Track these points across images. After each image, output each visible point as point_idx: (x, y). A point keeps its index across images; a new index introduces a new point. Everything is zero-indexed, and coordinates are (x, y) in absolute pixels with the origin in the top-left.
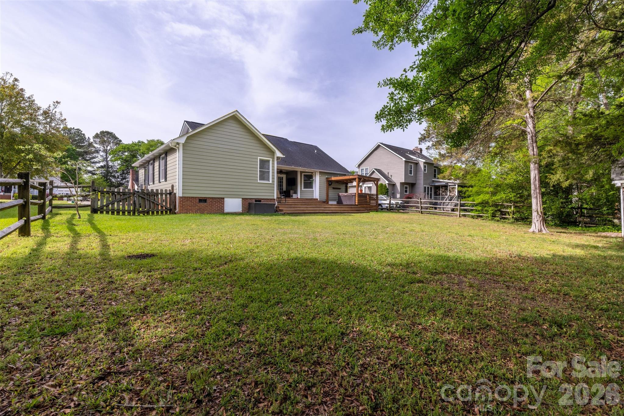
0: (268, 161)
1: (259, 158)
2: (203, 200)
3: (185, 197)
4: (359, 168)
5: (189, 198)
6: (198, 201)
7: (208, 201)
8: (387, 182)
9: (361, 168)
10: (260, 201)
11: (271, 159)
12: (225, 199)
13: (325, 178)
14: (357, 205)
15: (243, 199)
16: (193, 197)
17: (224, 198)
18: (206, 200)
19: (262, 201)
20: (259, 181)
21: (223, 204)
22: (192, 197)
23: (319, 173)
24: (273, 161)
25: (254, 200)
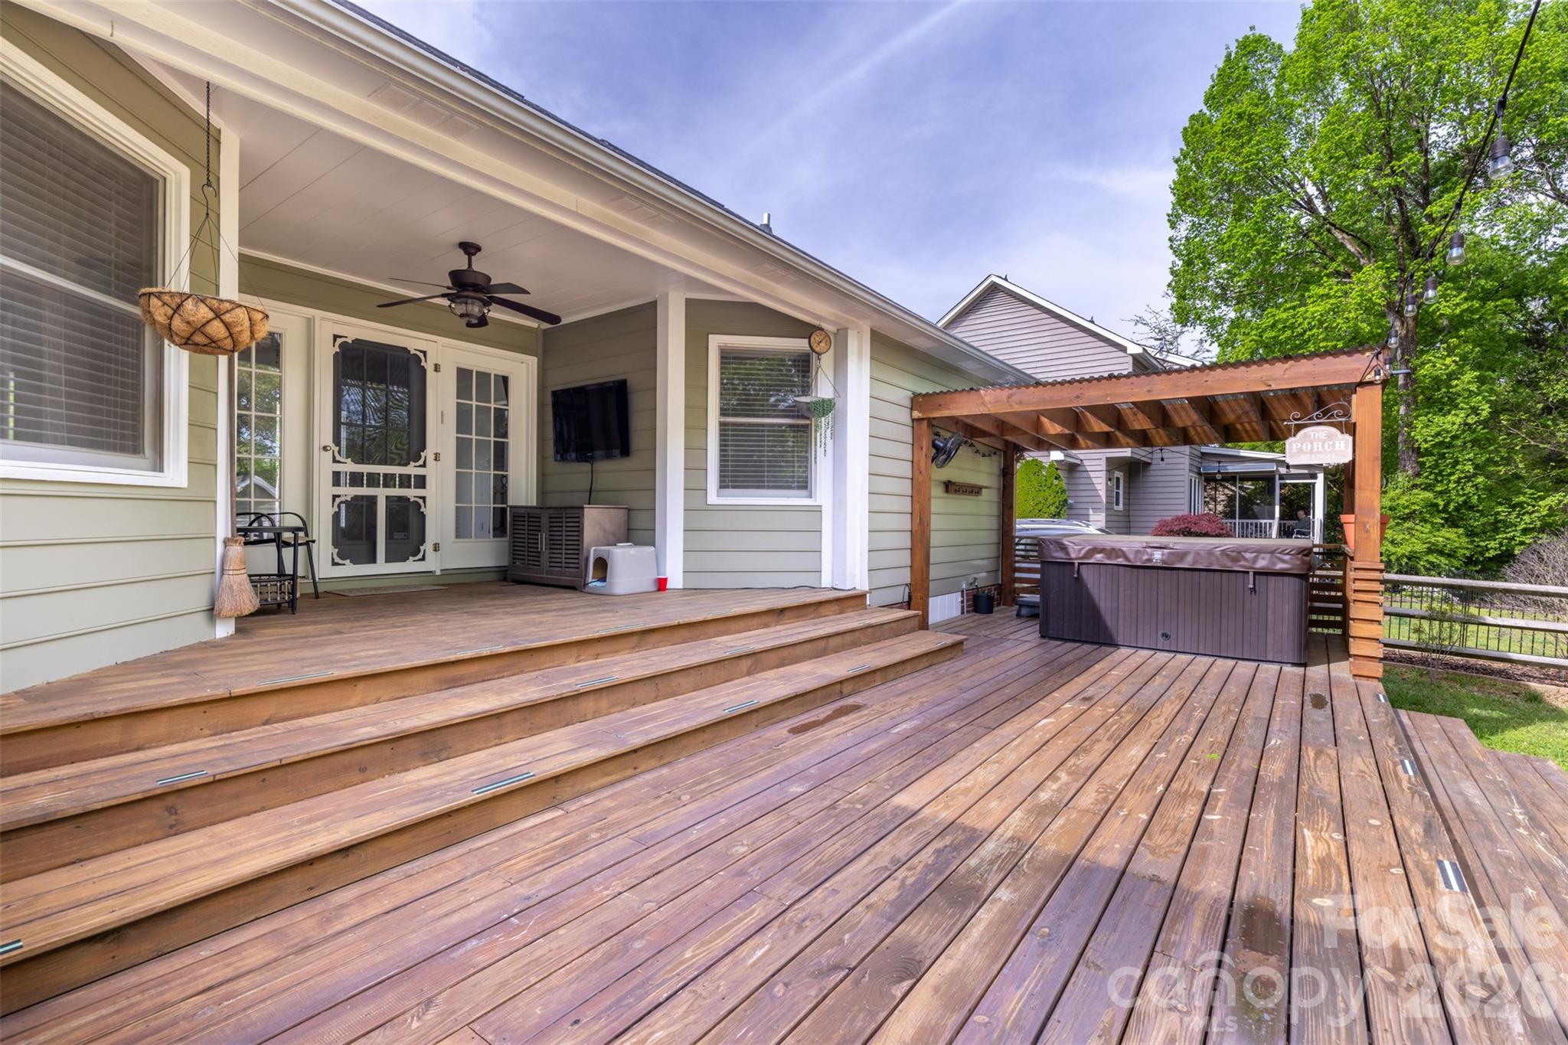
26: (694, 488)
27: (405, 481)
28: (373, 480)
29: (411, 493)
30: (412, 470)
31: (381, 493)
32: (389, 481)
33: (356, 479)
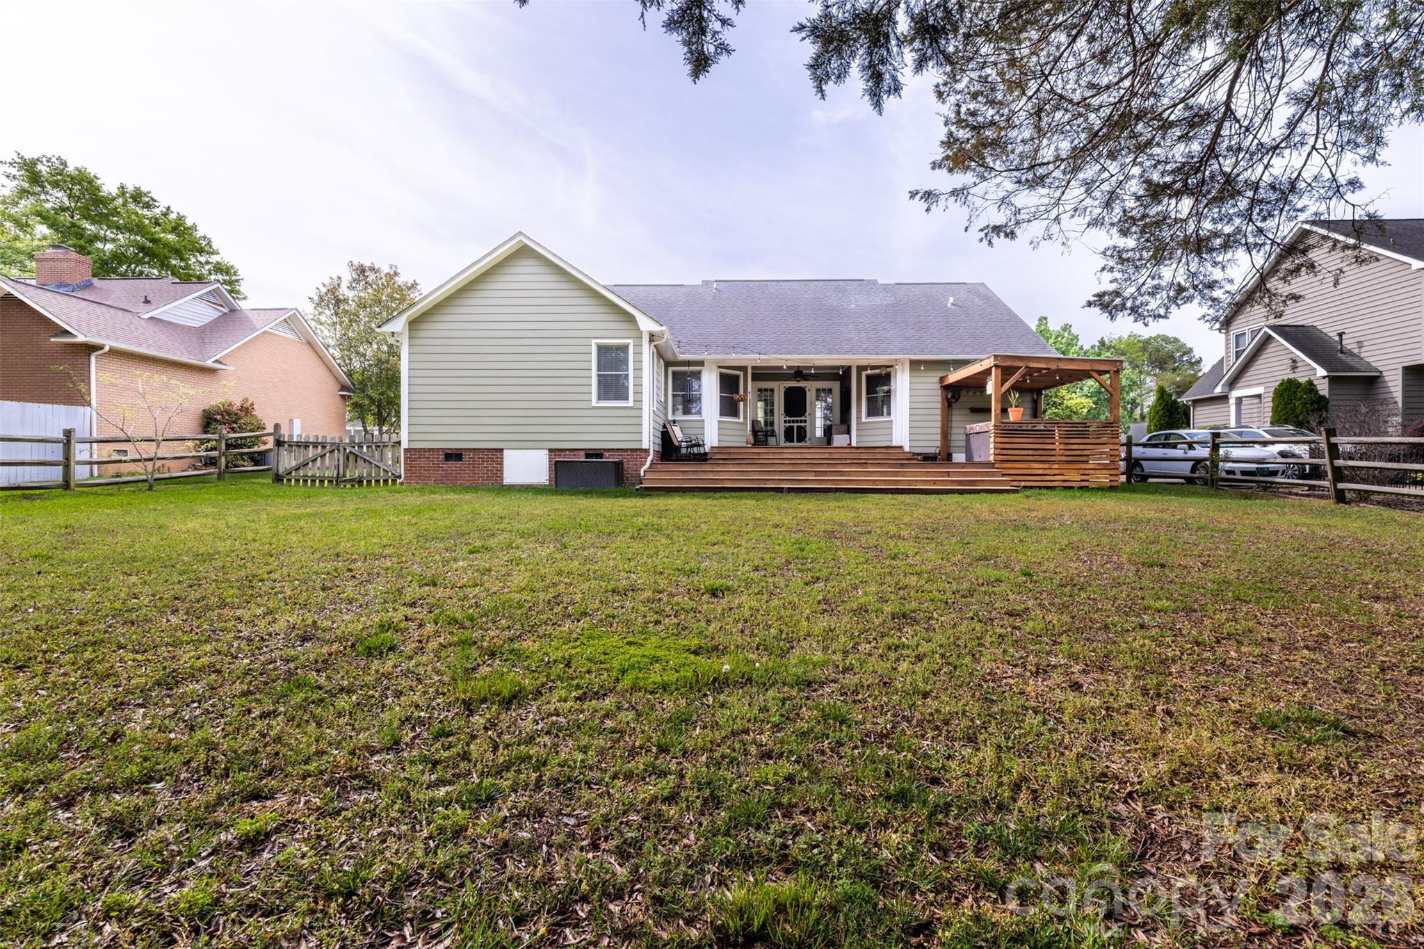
0: (624, 348)
1: (594, 341)
2: (454, 456)
3: (415, 450)
4: (1227, 332)
5: (424, 450)
6: (442, 457)
7: (466, 457)
8: (1321, 372)
9: (1235, 329)
10: (601, 456)
11: (631, 341)
12: (506, 452)
13: (937, 379)
14: (991, 465)
15: (551, 450)
16: (433, 449)
17: (502, 450)
18: (461, 454)
19: (607, 454)
20: (594, 403)
21: (501, 464)
22: (430, 450)
23: (907, 366)
24: (638, 345)
25: (583, 453)
26: (859, 418)
27: (801, 421)
28: (793, 422)
29: (803, 424)
30: (803, 418)
31: (795, 425)
32: (797, 421)
33: (789, 422)
